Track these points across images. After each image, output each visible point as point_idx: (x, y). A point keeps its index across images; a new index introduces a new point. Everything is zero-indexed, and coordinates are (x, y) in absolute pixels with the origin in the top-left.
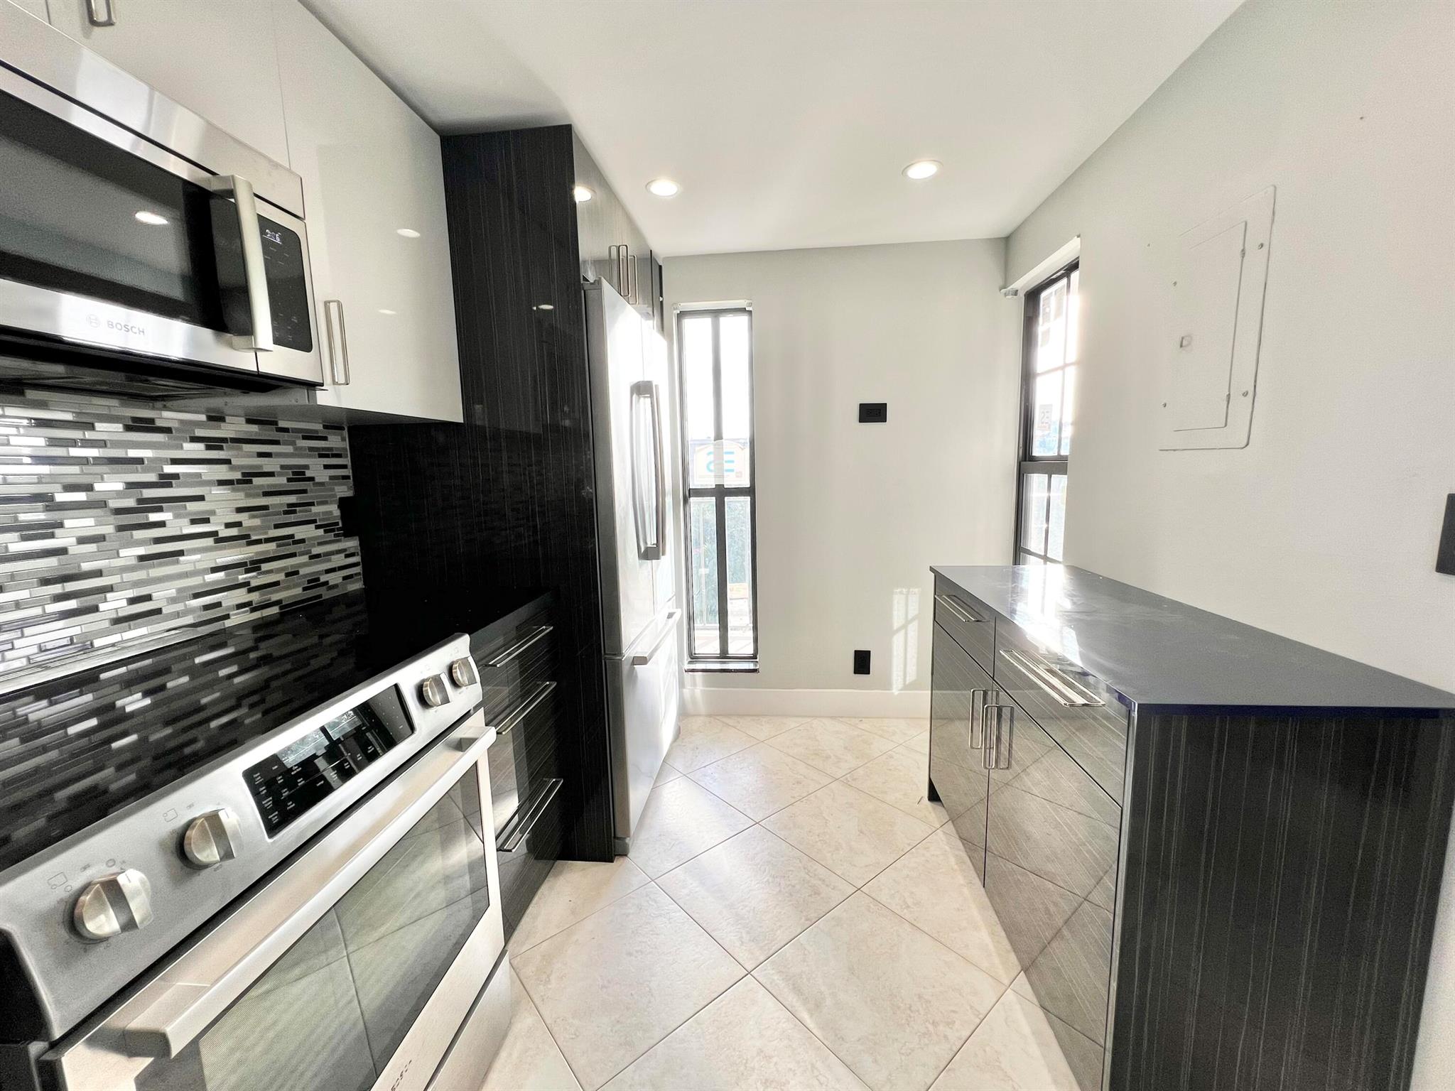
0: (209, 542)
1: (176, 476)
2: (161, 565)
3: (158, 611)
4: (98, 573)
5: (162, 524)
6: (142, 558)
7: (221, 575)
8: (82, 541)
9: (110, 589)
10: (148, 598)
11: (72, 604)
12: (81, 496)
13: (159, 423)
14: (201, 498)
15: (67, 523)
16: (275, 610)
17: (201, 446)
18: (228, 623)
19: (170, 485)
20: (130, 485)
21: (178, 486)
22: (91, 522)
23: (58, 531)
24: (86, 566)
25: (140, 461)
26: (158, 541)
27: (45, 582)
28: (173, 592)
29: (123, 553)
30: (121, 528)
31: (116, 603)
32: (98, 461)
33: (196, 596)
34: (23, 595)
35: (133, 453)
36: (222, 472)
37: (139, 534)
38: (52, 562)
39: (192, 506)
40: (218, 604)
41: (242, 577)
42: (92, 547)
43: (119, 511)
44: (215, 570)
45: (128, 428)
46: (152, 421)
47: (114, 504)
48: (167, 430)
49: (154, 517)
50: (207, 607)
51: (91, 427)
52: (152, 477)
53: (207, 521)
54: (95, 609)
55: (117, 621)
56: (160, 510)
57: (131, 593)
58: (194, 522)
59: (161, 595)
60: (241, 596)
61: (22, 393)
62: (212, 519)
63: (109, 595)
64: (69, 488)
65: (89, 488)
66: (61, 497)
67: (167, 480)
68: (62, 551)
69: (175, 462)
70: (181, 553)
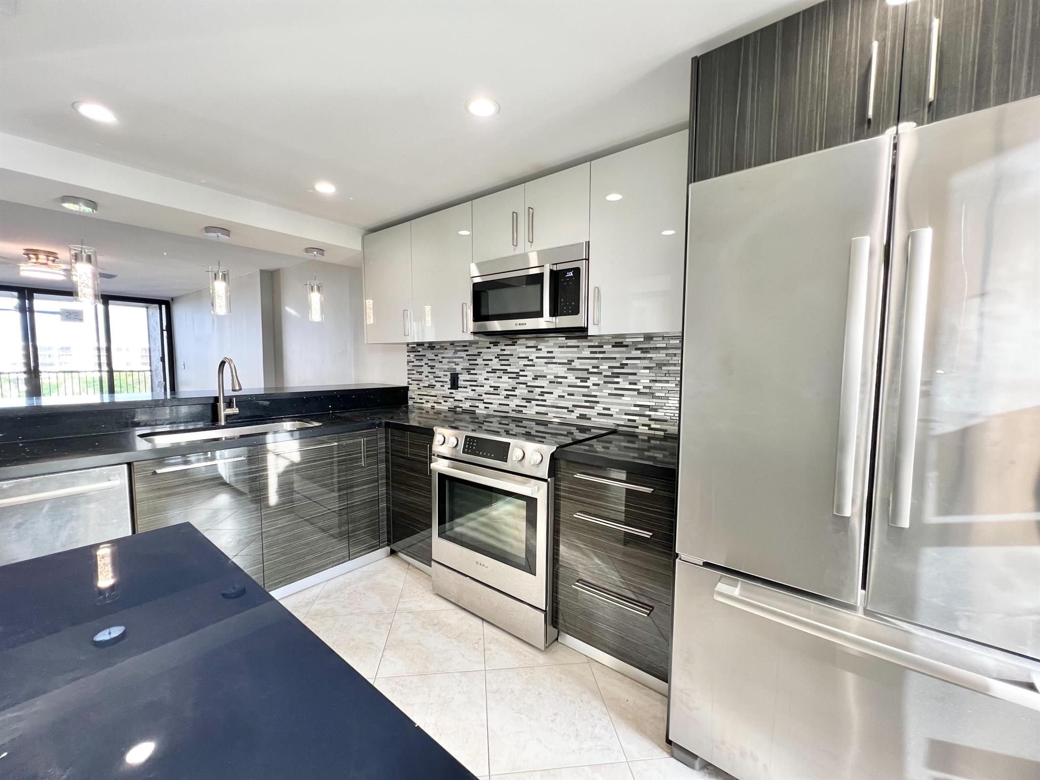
0: (636, 393)
1: (627, 364)
2: (615, 398)
3: (612, 415)
4: (595, 396)
5: (618, 383)
6: (610, 394)
7: (638, 409)
8: (594, 385)
9: (598, 402)
10: (609, 409)
11: (588, 404)
12: (595, 370)
13: (624, 344)
14: (635, 374)
15: (591, 379)
16: (662, 433)
17: (639, 352)
18: (637, 430)
19: (623, 368)
20: (610, 367)
21: (627, 368)
22: (597, 379)
23: (588, 381)
24: (594, 393)
25: (615, 358)
26: (616, 389)
27: (584, 396)
28: (618, 410)
29: (604, 391)
30: (605, 382)
31: (599, 408)
32: (602, 358)
33: (626, 414)
34: (578, 398)
35: (613, 356)
36: (646, 363)
37: (610, 385)
38: (586, 390)
39: (630, 377)
40: (634, 421)
41: (648, 413)
42: (596, 387)
43: (605, 376)
44: (635, 406)
45: (613, 346)
46: (622, 342)
47: (604, 373)
48: (627, 346)
49: (616, 380)
50: (629, 420)
51: (602, 347)
52: (618, 365)
53: (635, 384)
54: (593, 408)
55: (599, 414)
56: (618, 377)
57: (604, 406)
58: (630, 384)
59: (614, 410)
60: (646, 420)
61: (587, 338)
62: (638, 384)
63: (598, 405)
64: (593, 367)
65: (598, 367)
66: (591, 370)
67: (623, 366)
68: (588, 387)
69: (627, 359)
70: (623, 395)
